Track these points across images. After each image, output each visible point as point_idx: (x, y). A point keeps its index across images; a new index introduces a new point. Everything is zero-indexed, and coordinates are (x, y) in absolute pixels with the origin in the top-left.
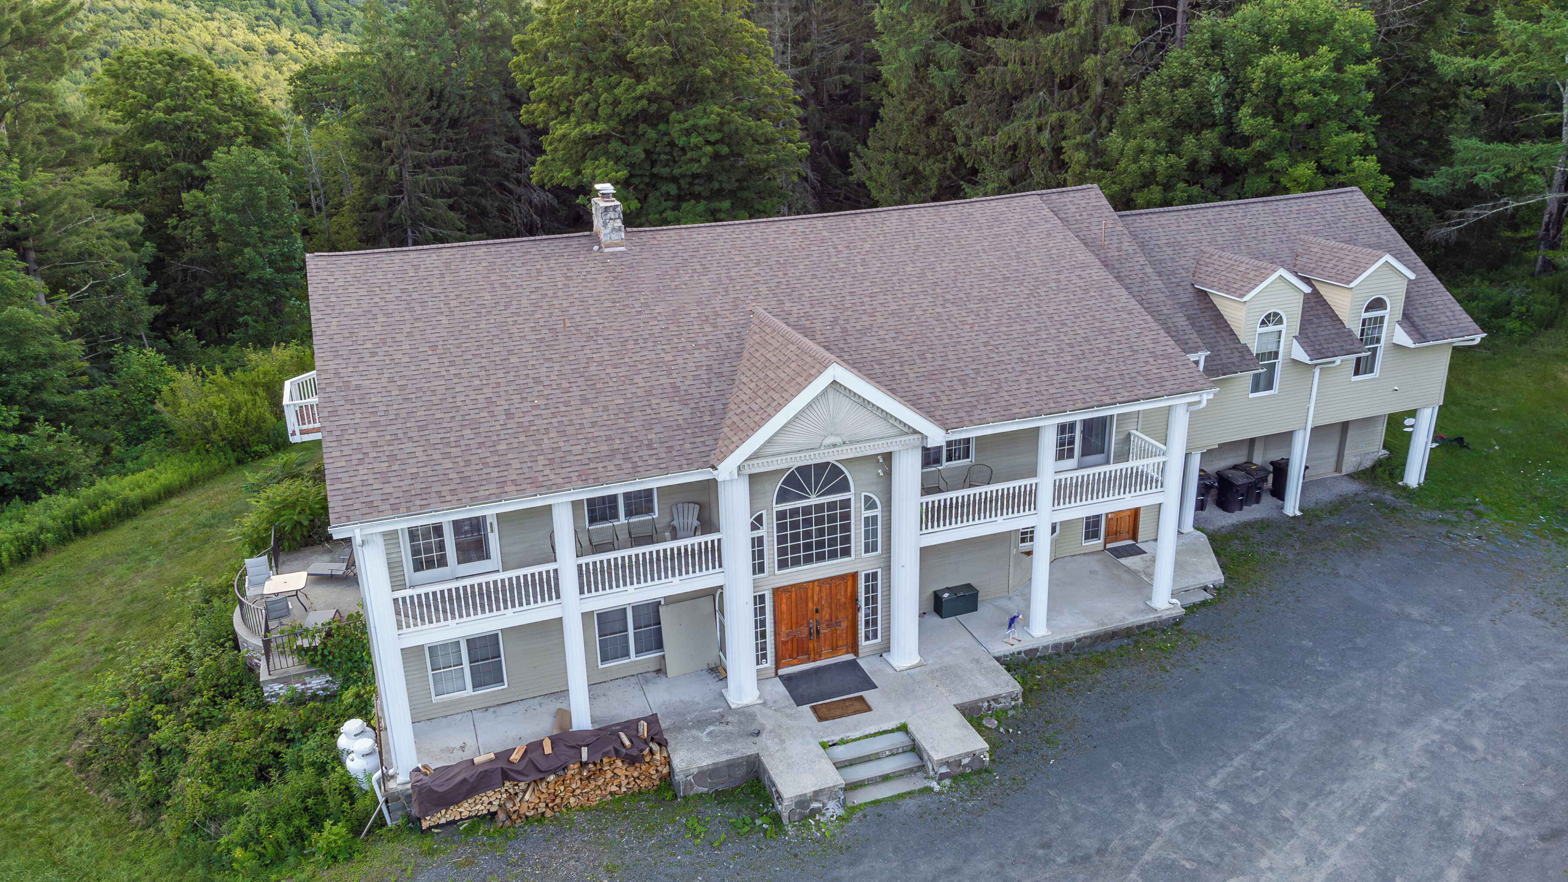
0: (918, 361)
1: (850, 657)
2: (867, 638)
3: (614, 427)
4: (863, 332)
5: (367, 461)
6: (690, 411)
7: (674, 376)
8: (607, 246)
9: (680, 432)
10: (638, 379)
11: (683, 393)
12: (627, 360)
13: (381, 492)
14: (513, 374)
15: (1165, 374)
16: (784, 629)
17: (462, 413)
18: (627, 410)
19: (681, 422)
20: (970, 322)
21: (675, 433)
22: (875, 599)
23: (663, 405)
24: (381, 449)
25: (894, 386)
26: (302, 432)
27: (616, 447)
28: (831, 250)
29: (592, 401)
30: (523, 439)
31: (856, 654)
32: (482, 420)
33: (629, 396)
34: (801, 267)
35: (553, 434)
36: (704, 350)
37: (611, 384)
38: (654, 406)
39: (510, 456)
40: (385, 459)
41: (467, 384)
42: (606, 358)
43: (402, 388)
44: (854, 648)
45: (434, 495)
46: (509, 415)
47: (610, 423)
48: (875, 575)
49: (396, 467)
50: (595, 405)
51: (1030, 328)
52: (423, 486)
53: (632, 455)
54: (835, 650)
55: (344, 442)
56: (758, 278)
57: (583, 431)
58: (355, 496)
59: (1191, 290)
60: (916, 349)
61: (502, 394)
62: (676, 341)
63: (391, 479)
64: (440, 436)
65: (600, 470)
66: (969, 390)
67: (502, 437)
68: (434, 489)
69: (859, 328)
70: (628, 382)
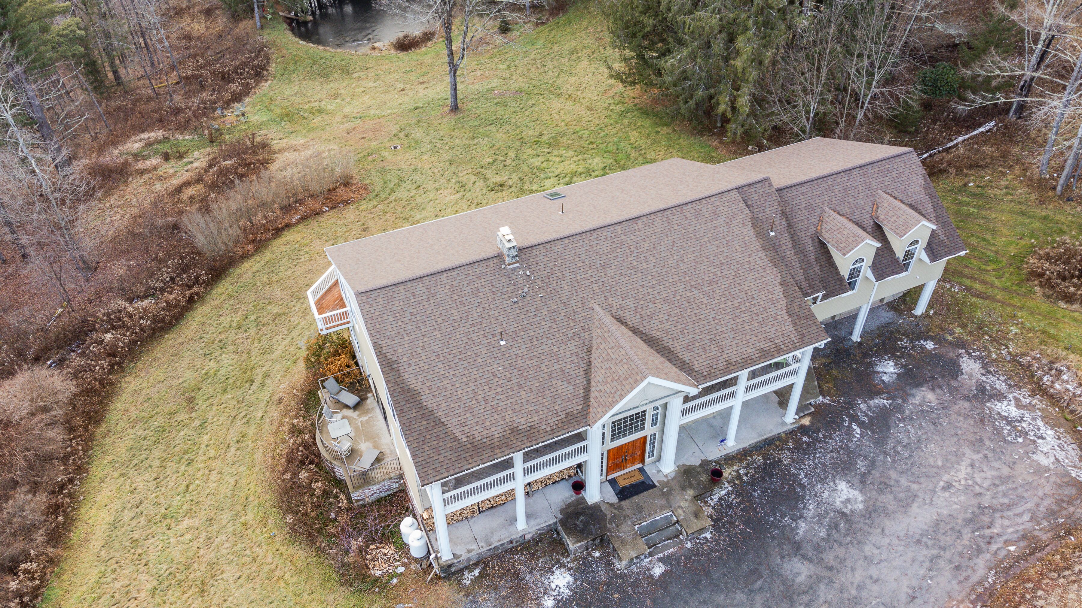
0: (681, 336)
1: (640, 465)
2: (649, 457)
3: (538, 403)
4: (651, 317)
5: (426, 441)
6: (572, 387)
7: (561, 362)
8: (509, 265)
9: (570, 403)
10: (543, 367)
11: (567, 375)
12: (535, 353)
13: (438, 461)
14: (481, 371)
15: (805, 331)
16: (611, 462)
17: (463, 402)
18: (542, 390)
19: (569, 396)
20: (706, 302)
21: (568, 404)
22: (654, 443)
23: (559, 384)
24: (431, 432)
25: (670, 357)
26: (327, 329)
27: (541, 417)
28: (628, 251)
29: (524, 385)
30: (496, 417)
31: (643, 464)
32: (474, 406)
33: (541, 380)
34: (613, 267)
35: (510, 412)
36: (572, 341)
37: (531, 372)
38: (555, 386)
39: (493, 430)
40: (434, 439)
41: (461, 381)
42: (525, 353)
43: (430, 387)
44: (642, 461)
45: (463, 460)
46: (486, 401)
47: (535, 400)
48: (655, 434)
49: (441, 444)
50: (526, 388)
51: (736, 303)
52: (457, 454)
53: (549, 421)
54: (633, 463)
55: (413, 430)
56: (592, 280)
57: (523, 408)
58: (427, 465)
59: (817, 240)
60: (679, 327)
61: (479, 386)
62: (557, 336)
63: (441, 452)
64: (456, 420)
65: (537, 433)
66: (708, 355)
67: (486, 417)
68: (462, 456)
69: (649, 314)
70: (538, 370)
